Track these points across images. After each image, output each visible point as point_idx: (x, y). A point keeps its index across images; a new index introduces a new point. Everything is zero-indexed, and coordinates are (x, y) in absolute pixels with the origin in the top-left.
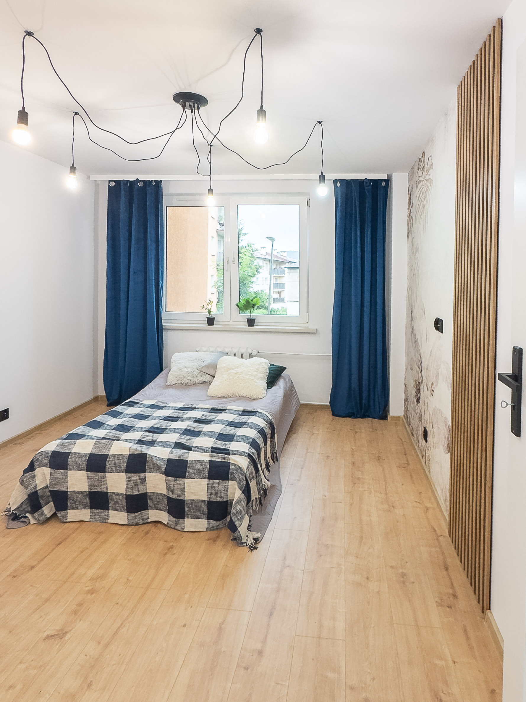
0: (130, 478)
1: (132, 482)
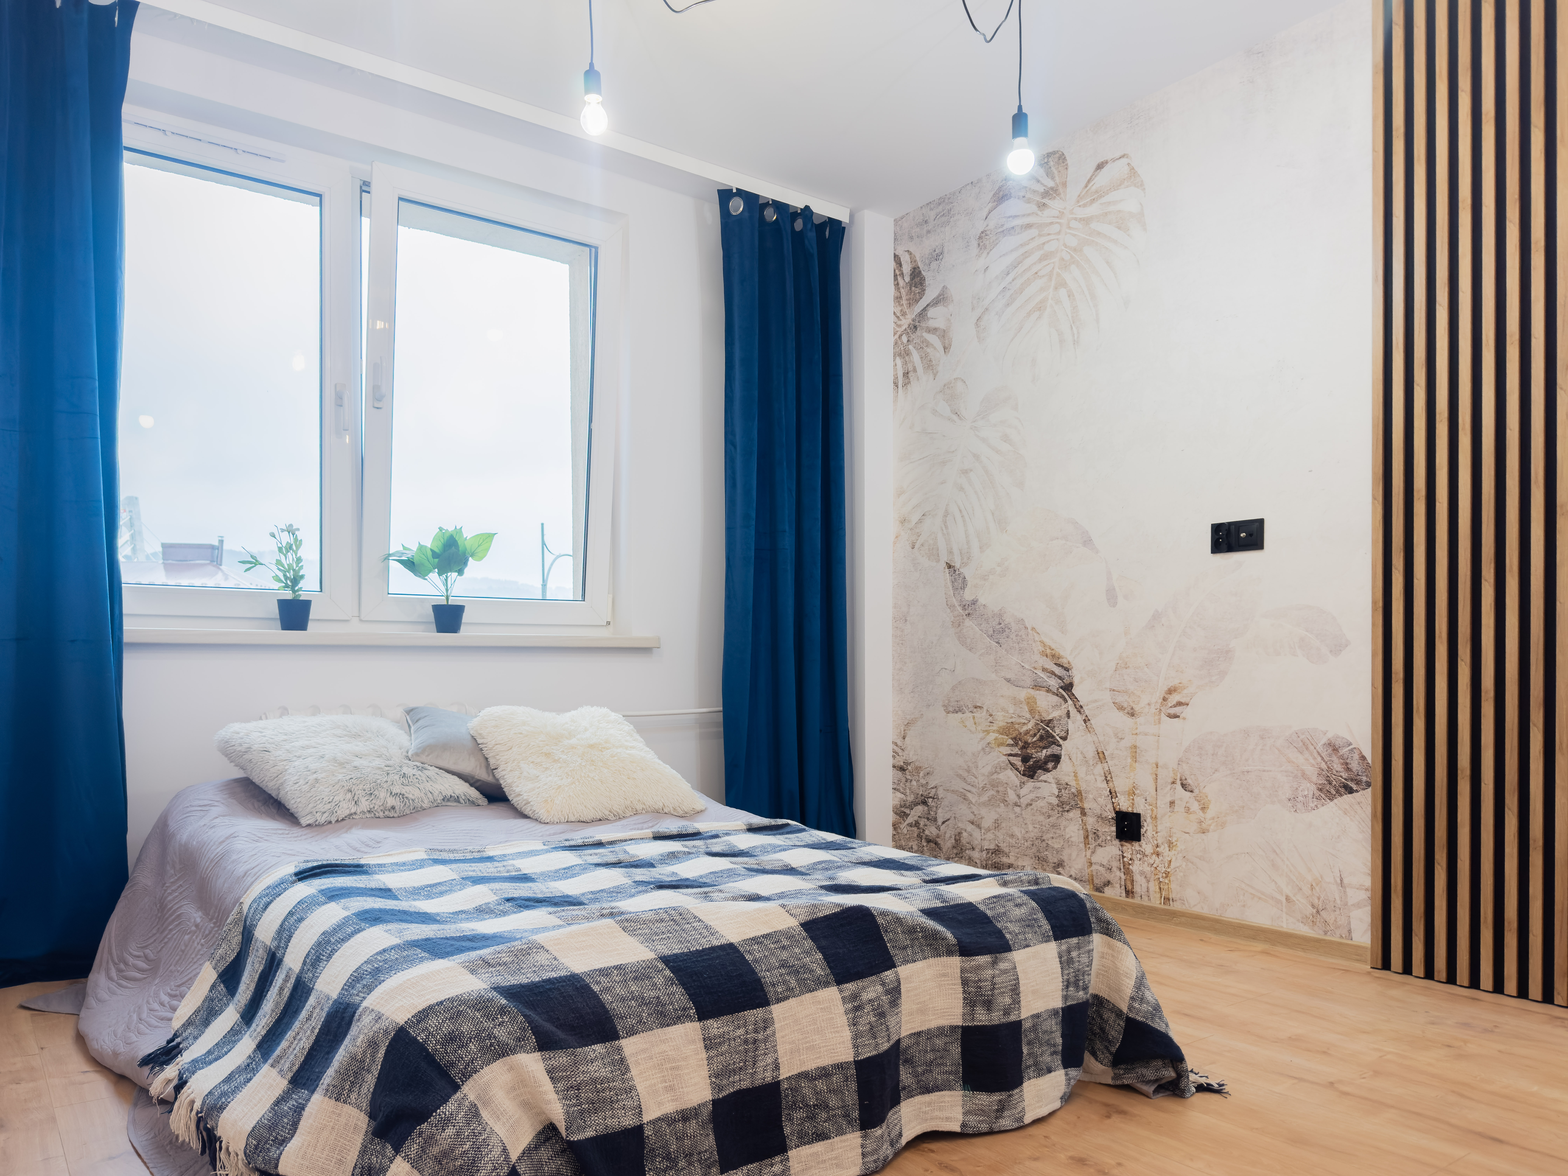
0: (855, 997)
1: (868, 1008)
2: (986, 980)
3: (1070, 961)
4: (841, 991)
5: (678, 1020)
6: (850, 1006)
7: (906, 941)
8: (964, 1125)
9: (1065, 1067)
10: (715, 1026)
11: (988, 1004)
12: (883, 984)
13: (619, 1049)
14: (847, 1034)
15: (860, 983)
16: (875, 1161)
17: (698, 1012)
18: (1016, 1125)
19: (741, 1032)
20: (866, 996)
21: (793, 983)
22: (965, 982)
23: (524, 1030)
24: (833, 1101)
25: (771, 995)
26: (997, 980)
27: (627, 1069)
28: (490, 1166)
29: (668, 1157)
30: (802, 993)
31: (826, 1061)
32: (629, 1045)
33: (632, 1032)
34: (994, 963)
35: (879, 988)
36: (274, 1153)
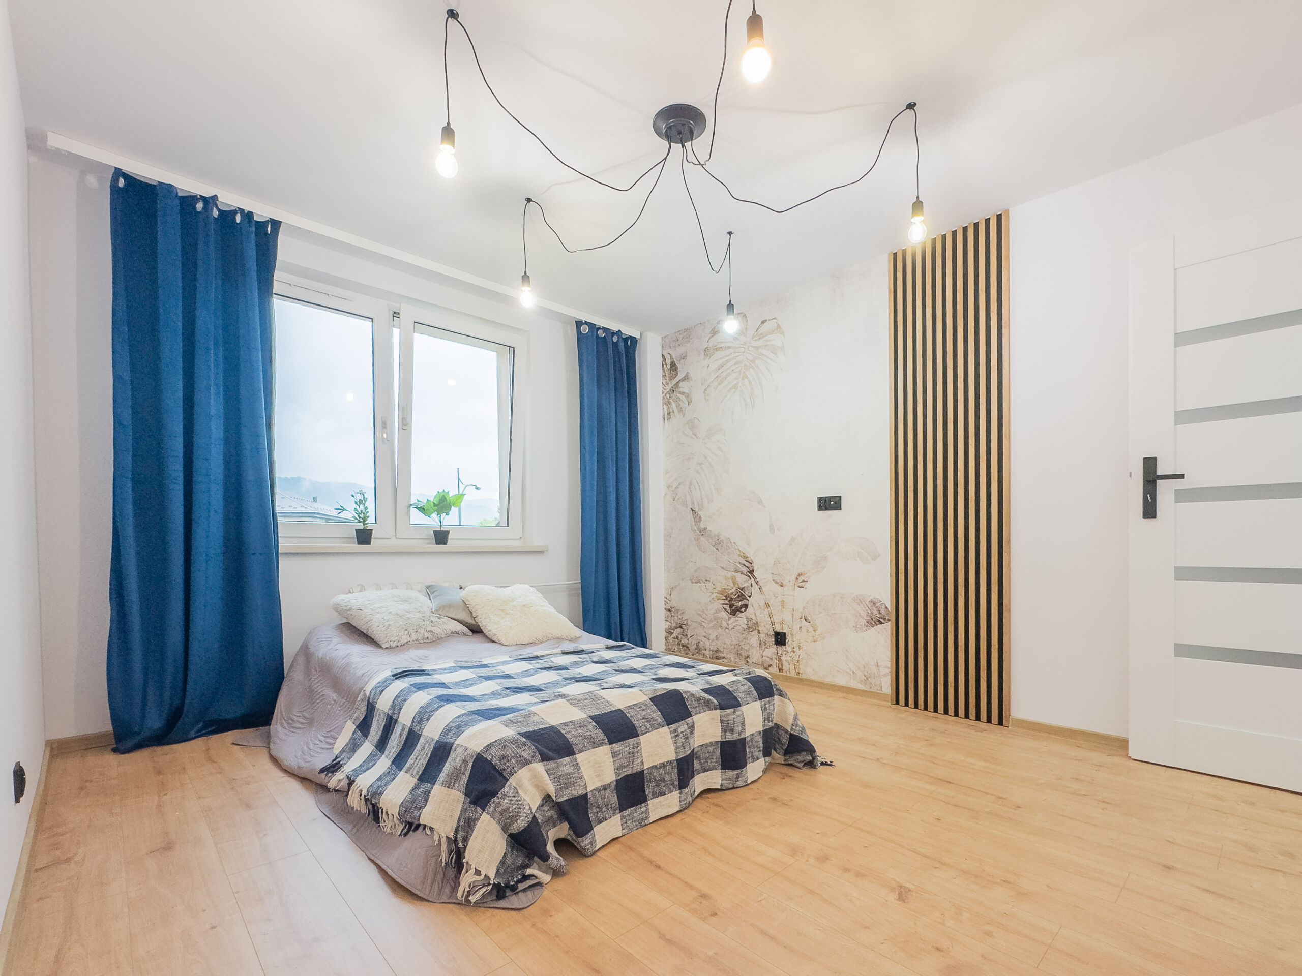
0: (675, 731)
1: (681, 735)
2: (731, 720)
3: (766, 709)
4: (669, 729)
5: (600, 745)
6: (673, 735)
7: (695, 703)
8: (721, 786)
9: (764, 757)
10: (616, 747)
11: (732, 731)
12: (687, 725)
13: (576, 759)
14: (673, 748)
15: (677, 724)
16: (685, 804)
17: (609, 741)
18: (744, 784)
19: (627, 749)
20: (680, 730)
21: (649, 726)
22: (722, 722)
23: (535, 752)
24: (667, 778)
25: (639, 732)
26: (735, 720)
27: (580, 768)
28: (525, 815)
29: (598, 807)
30: (652, 730)
31: (664, 760)
32: (579, 757)
33: (581, 751)
34: (734, 712)
35: (686, 727)
36: (416, 813)
